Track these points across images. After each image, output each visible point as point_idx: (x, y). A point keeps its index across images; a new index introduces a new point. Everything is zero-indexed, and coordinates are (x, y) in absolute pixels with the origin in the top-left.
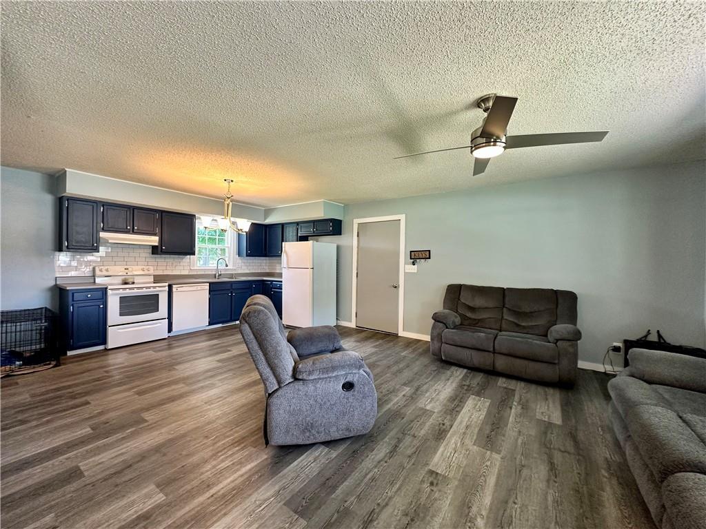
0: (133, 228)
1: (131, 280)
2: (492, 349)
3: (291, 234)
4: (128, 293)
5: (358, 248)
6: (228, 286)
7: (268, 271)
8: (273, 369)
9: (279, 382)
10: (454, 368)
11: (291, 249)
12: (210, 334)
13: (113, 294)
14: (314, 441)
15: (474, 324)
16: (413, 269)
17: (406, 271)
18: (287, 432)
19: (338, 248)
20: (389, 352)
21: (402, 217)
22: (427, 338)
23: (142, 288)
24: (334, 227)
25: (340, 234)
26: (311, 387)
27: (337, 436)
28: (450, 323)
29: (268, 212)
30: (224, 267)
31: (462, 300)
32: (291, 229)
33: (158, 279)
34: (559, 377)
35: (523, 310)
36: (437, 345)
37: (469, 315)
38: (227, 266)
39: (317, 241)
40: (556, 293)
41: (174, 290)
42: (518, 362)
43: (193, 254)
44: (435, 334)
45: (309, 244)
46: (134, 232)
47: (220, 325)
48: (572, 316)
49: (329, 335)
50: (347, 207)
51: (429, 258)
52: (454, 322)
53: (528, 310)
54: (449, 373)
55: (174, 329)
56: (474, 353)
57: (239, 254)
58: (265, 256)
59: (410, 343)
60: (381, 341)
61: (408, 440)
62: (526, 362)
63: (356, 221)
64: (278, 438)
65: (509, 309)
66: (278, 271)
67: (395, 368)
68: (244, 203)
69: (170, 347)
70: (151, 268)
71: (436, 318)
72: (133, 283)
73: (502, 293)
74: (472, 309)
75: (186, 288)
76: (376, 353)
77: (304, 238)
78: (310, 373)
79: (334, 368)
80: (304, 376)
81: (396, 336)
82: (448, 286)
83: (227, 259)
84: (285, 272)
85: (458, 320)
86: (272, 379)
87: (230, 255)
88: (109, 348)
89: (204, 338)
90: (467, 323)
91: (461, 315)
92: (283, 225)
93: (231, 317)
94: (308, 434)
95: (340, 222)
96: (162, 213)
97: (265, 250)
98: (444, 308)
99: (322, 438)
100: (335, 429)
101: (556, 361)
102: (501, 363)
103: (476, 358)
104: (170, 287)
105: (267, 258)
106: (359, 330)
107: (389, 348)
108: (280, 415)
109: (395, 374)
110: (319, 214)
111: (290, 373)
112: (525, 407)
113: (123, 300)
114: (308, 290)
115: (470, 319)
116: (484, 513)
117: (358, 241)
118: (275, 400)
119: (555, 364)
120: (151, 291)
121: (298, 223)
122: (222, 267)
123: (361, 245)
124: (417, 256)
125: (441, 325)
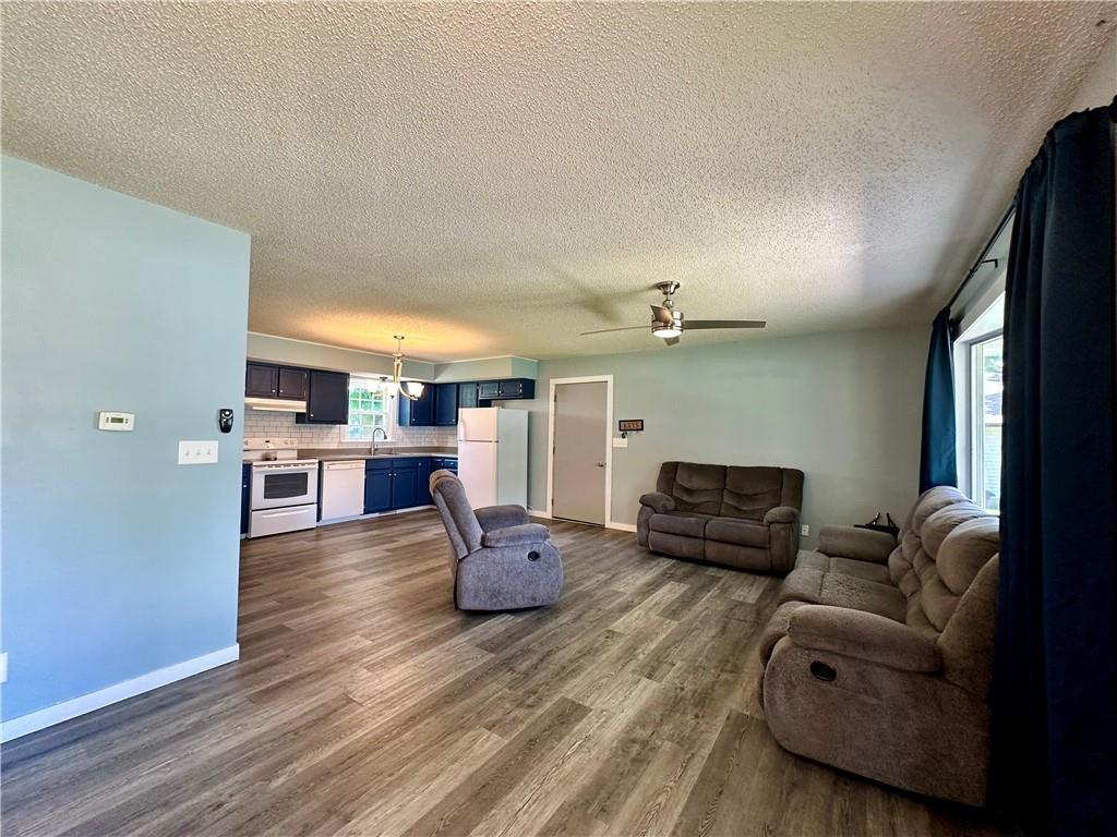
0: (278, 392)
1: (273, 456)
2: (702, 535)
3: (469, 396)
4: (274, 471)
5: (555, 415)
6: (388, 465)
7: (436, 445)
8: (463, 535)
9: (469, 549)
10: (662, 559)
11: (470, 417)
12: (366, 525)
13: (257, 472)
14: (500, 608)
15: (690, 509)
16: (623, 443)
17: (615, 445)
18: (476, 597)
19: (530, 415)
20: (589, 544)
21: (609, 378)
22: (634, 529)
23: (289, 465)
24: (525, 389)
25: (533, 398)
26: (498, 555)
27: (522, 604)
28: (659, 507)
29: (440, 367)
30: (382, 439)
31: (679, 480)
32: (469, 390)
33: (303, 454)
34: (771, 562)
35: (745, 492)
36: (644, 532)
37: (685, 498)
38: (385, 438)
39: (503, 407)
40: (780, 471)
41: (325, 468)
42: (729, 548)
43: (346, 423)
44: (642, 519)
45: (492, 411)
46: (278, 396)
47: (377, 515)
48: (797, 496)
49: (517, 514)
50: (542, 363)
51: (642, 429)
52: (664, 506)
53: (751, 492)
54: (654, 563)
55: (324, 517)
56: (682, 539)
57: (401, 422)
58: (434, 424)
59: (617, 534)
60: (581, 533)
61: (593, 612)
62: (736, 548)
63: (553, 382)
64: (468, 603)
65: (731, 492)
66: (449, 445)
67: (592, 559)
68: (412, 358)
69: (318, 537)
70: (295, 441)
71: (645, 501)
72: (276, 459)
73: (722, 471)
74: (689, 492)
75: (339, 466)
76: (574, 544)
77: (485, 403)
78: (497, 541)
79: (520, 537)
80: (492, 543)
81: (602, 527)
82: (664, 464)
83: (384, 429)
84: (461, 447)
85: (671, 504)
86: (462, 545)
87: (388, 423)
88: (252, 536)
89: (359, 528)
90: (682, 508)
91: (676, 499)
92: (458, 385)
93: (391, 504)
94: (495, 600)
95: (533, 382)
96: (311, 371)
97: (435, 418)
98: (658, 491)
99: (509, 605)
100: (520, 596)
101: (767, 546)
102: (712, 550)
103: (685, 546)
104: (320, 463)
105: (436, 428)
106: (556, 521)
107: (589, 540)
108: (469, 580)
109: (592, 564)
110: (506, 373)
111: (479, 541)
112: (724, 591)
113: (268, 478)
114: (492, 469)
115: (686, 503)
116: (646, 652)
117: (556, 407)
118: (465, 566)
119: (765, 548)
120: (299, 469)
121: (478, 383)
122: (379, 439)
123: (560, 411)
124: (628, 427)
125: (649, 509)
